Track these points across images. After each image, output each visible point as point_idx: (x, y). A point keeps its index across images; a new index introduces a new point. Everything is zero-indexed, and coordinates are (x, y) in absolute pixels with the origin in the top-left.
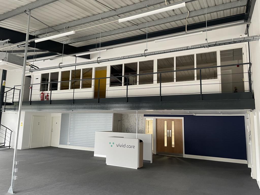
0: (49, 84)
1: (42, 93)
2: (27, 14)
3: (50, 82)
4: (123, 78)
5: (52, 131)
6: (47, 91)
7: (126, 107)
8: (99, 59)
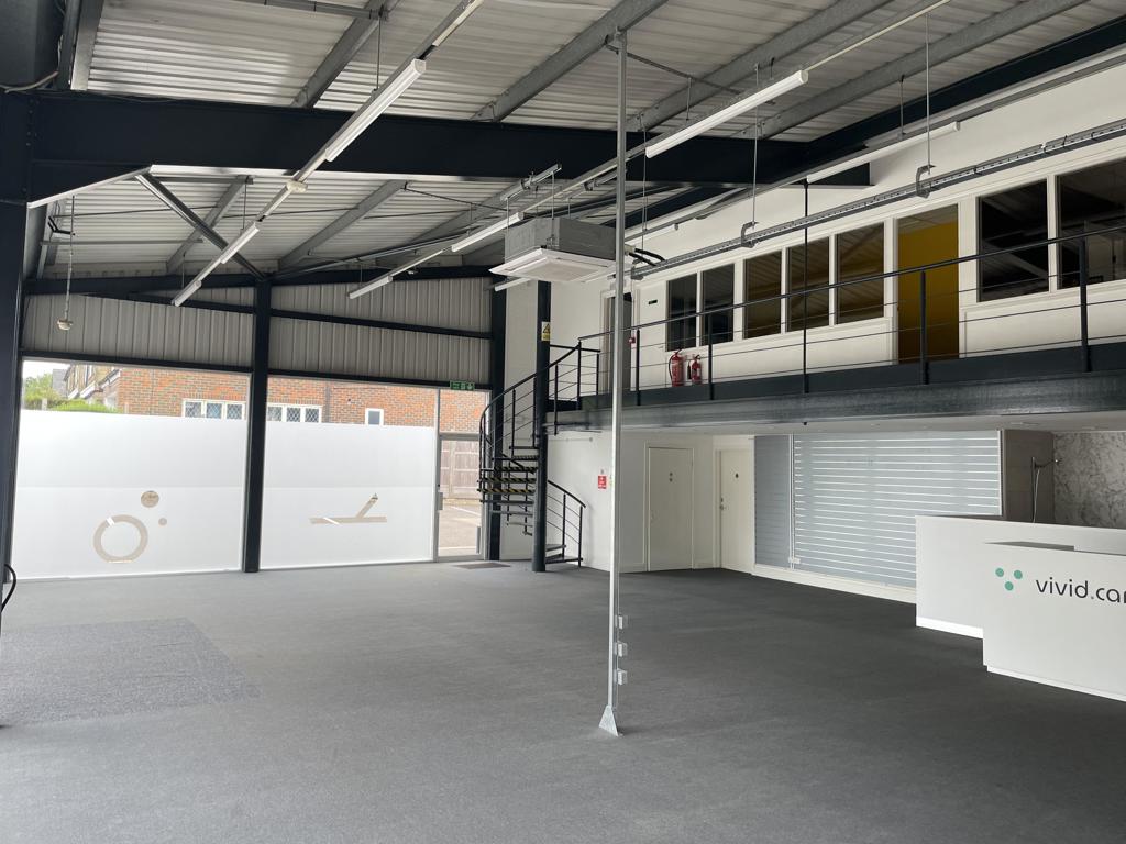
0: (698, 318)
1: (675, 358)
2: (612, 48)
3: (703, 310)
4: (1053, 250)
5: (721, 507)
6: (694, 346)
7: (1079, 395)
8: (925, 176)
